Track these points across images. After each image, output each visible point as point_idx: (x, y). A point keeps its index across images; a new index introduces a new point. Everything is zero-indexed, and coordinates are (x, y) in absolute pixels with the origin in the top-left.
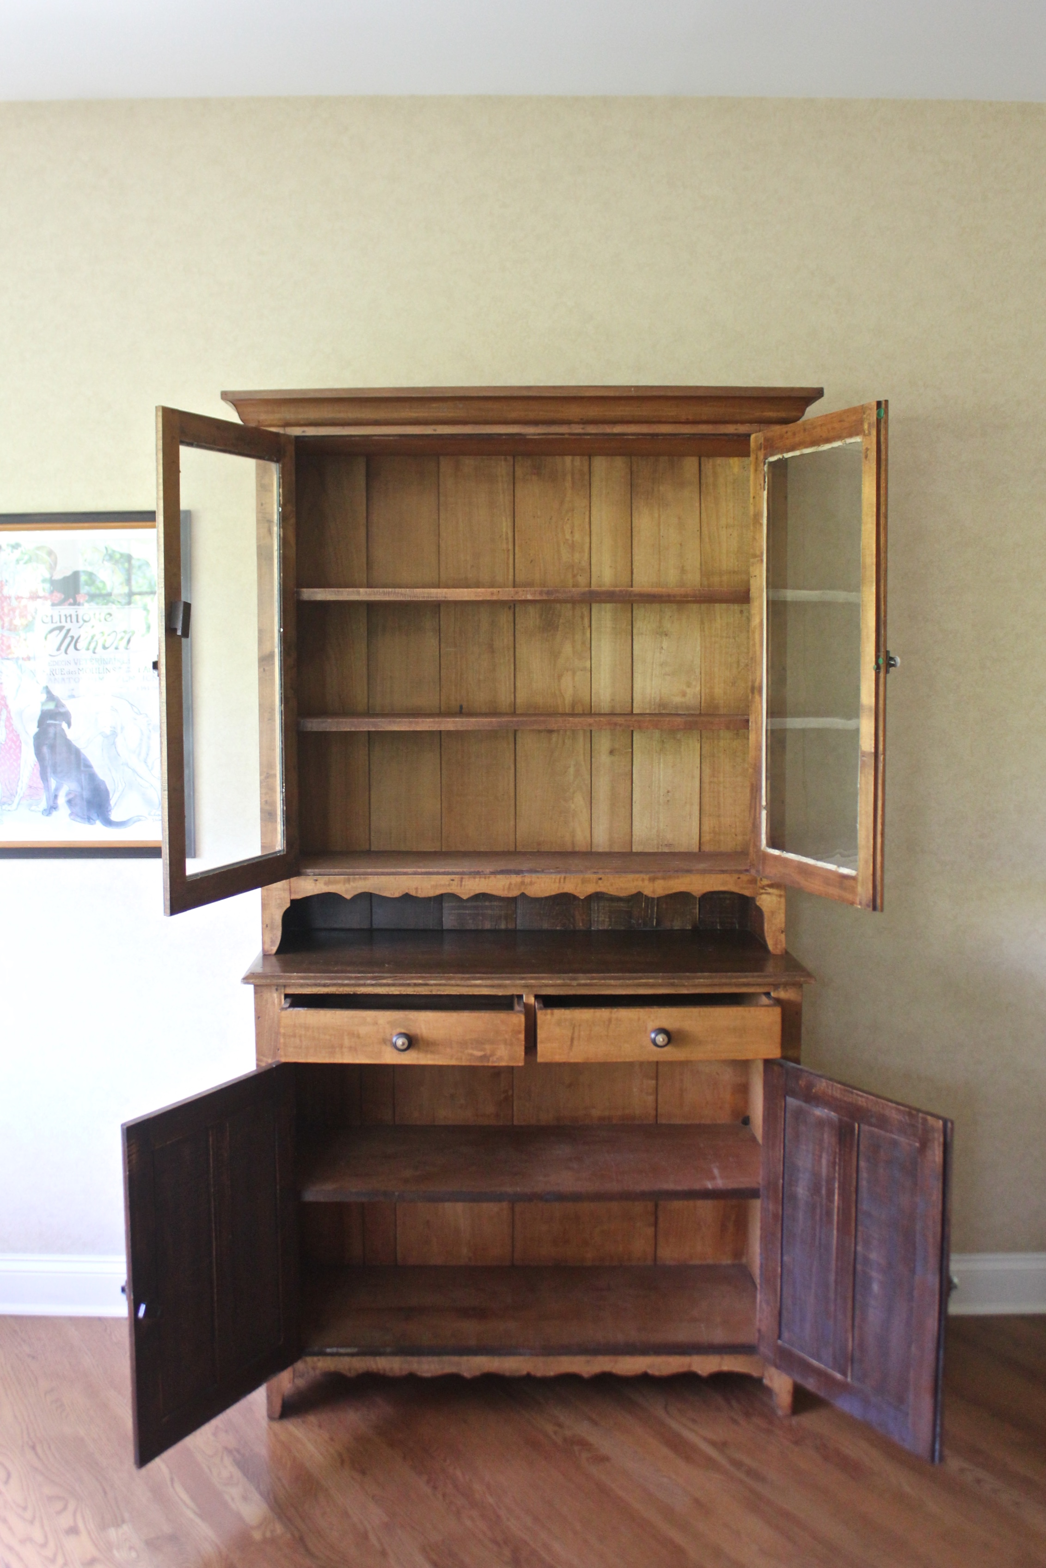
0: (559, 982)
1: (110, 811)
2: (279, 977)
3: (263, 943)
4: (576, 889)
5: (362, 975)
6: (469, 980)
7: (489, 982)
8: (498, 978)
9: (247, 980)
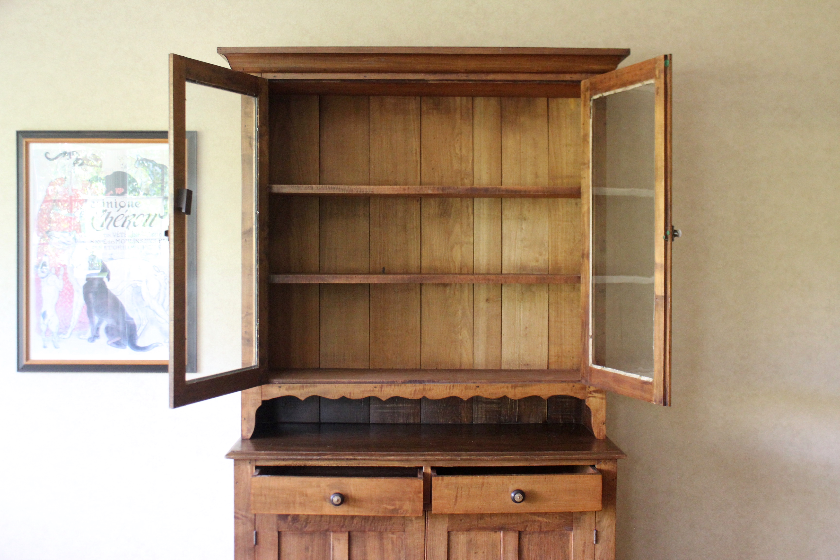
0: (447, 457)
1: (136, 339)
2: (252, 454)
3: (242, 431)
4: (461, 393)
5: (311, 452)
6: (385, 456)
7: (399, 458)
8: (406, 455)
9: (229, 456)
